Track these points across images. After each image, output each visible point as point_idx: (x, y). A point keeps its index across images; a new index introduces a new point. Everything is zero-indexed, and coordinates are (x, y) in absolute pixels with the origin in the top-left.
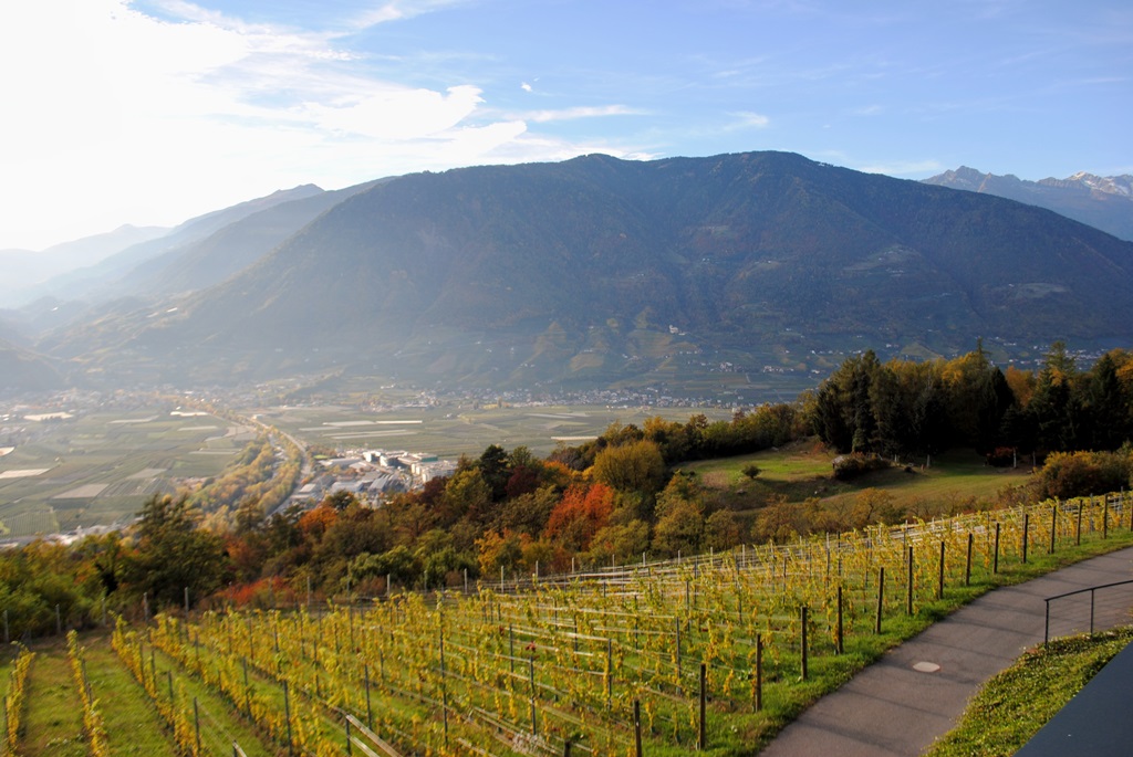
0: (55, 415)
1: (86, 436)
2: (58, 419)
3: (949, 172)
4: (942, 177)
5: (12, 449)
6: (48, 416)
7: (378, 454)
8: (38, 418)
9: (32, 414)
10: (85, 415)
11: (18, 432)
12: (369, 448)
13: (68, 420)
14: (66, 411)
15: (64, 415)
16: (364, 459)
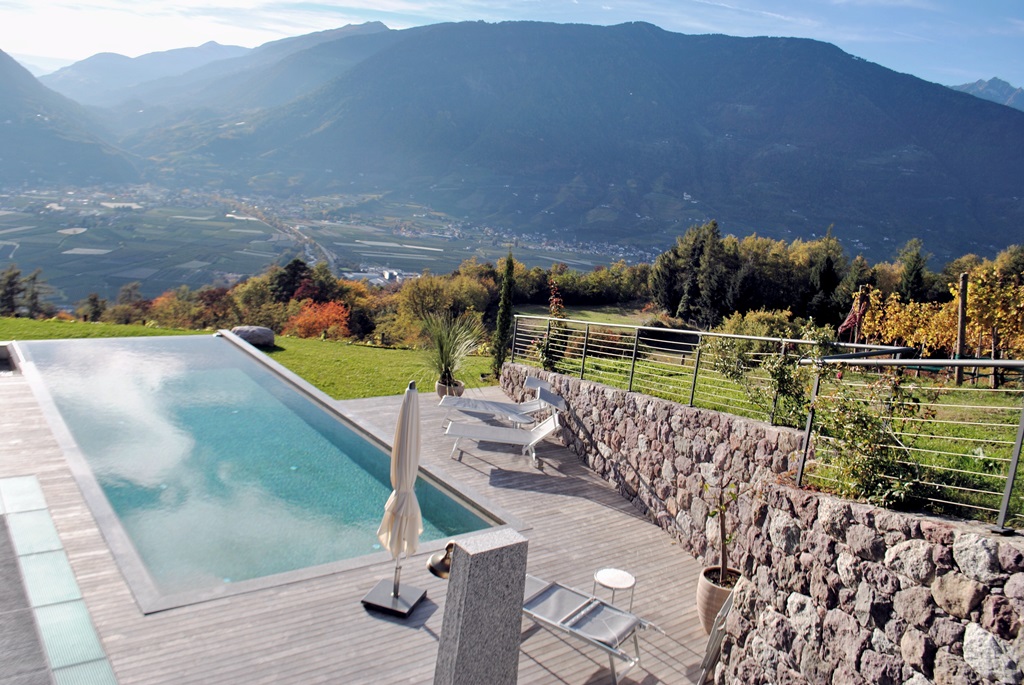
0: (127, 205)
1: (150, 226)
2: (130, 209)
3: (980, 82)
4: (972, 86)
5: (84, 230)
6: (121, 205)
7: (395, 273)
8: (112, 205)
9: (108, 202)
10: (152, 208)
11: (93, 216)
12: (390, 268)
13: (137, 211)
14: (137, 202)
15: (135, 206)
16: (383, 276)
